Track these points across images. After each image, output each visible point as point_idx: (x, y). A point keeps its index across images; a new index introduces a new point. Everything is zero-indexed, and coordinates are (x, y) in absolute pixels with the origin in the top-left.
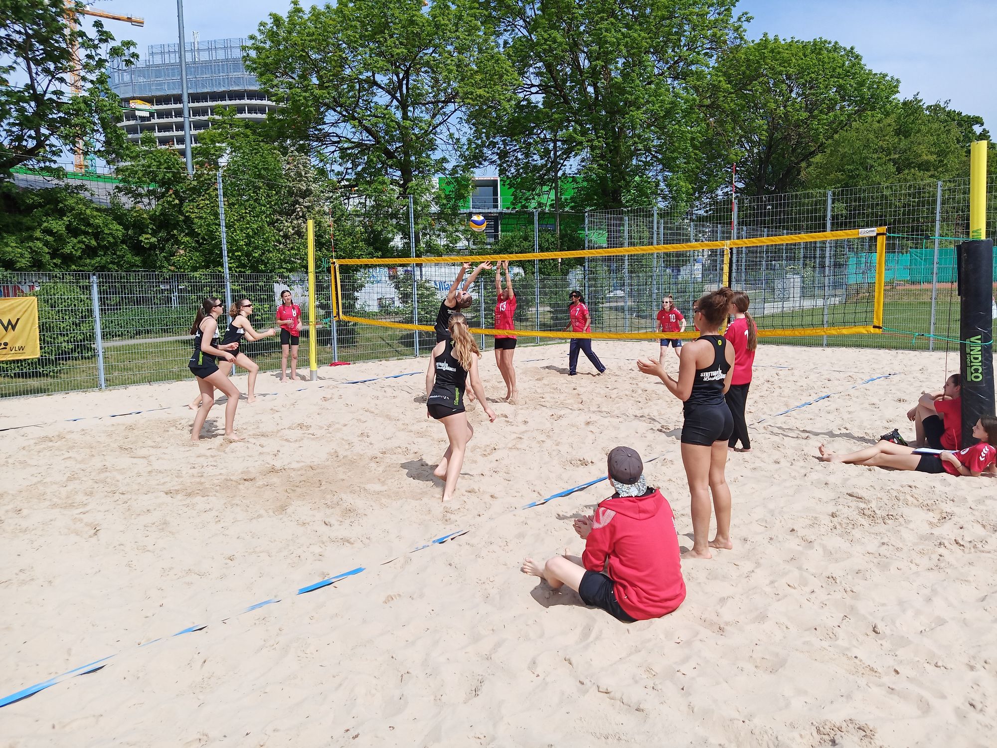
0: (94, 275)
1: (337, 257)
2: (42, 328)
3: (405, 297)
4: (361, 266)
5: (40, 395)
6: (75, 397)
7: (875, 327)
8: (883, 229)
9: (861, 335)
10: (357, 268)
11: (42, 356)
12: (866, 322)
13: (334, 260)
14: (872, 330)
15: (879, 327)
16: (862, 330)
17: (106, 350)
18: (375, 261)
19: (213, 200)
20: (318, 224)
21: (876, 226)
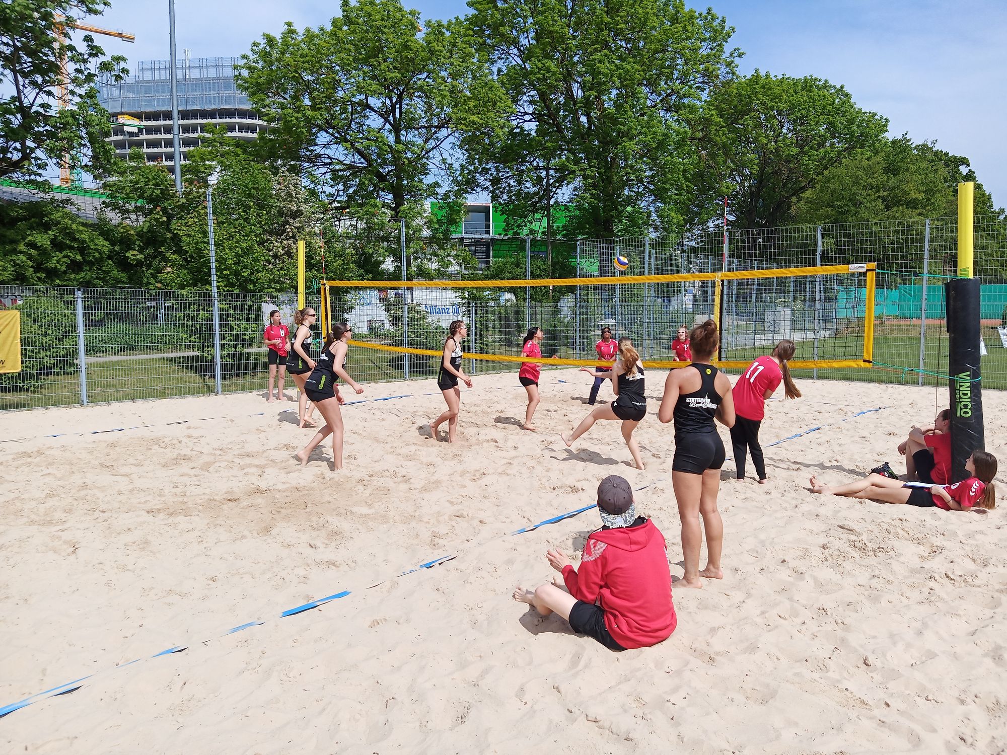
0: (79, 290)
1: (327, 279)
2: (24, 342)
3: (396, 320)
4: (351, 288)
5: (19, 409)
6: (56, 413)
7: (865, 361)
8: (873, 265)
9: (851, 369)
10: (347, 290)
11: (23, 370)
12: (856, 356)
13: (325, 282)
14: (862, 364)
15: (869, 362)
16: (852, 364)
17: (89, 366)
18: (365, 283)
19: (202, 218)
20: (308, 245)
21: (866, 262)
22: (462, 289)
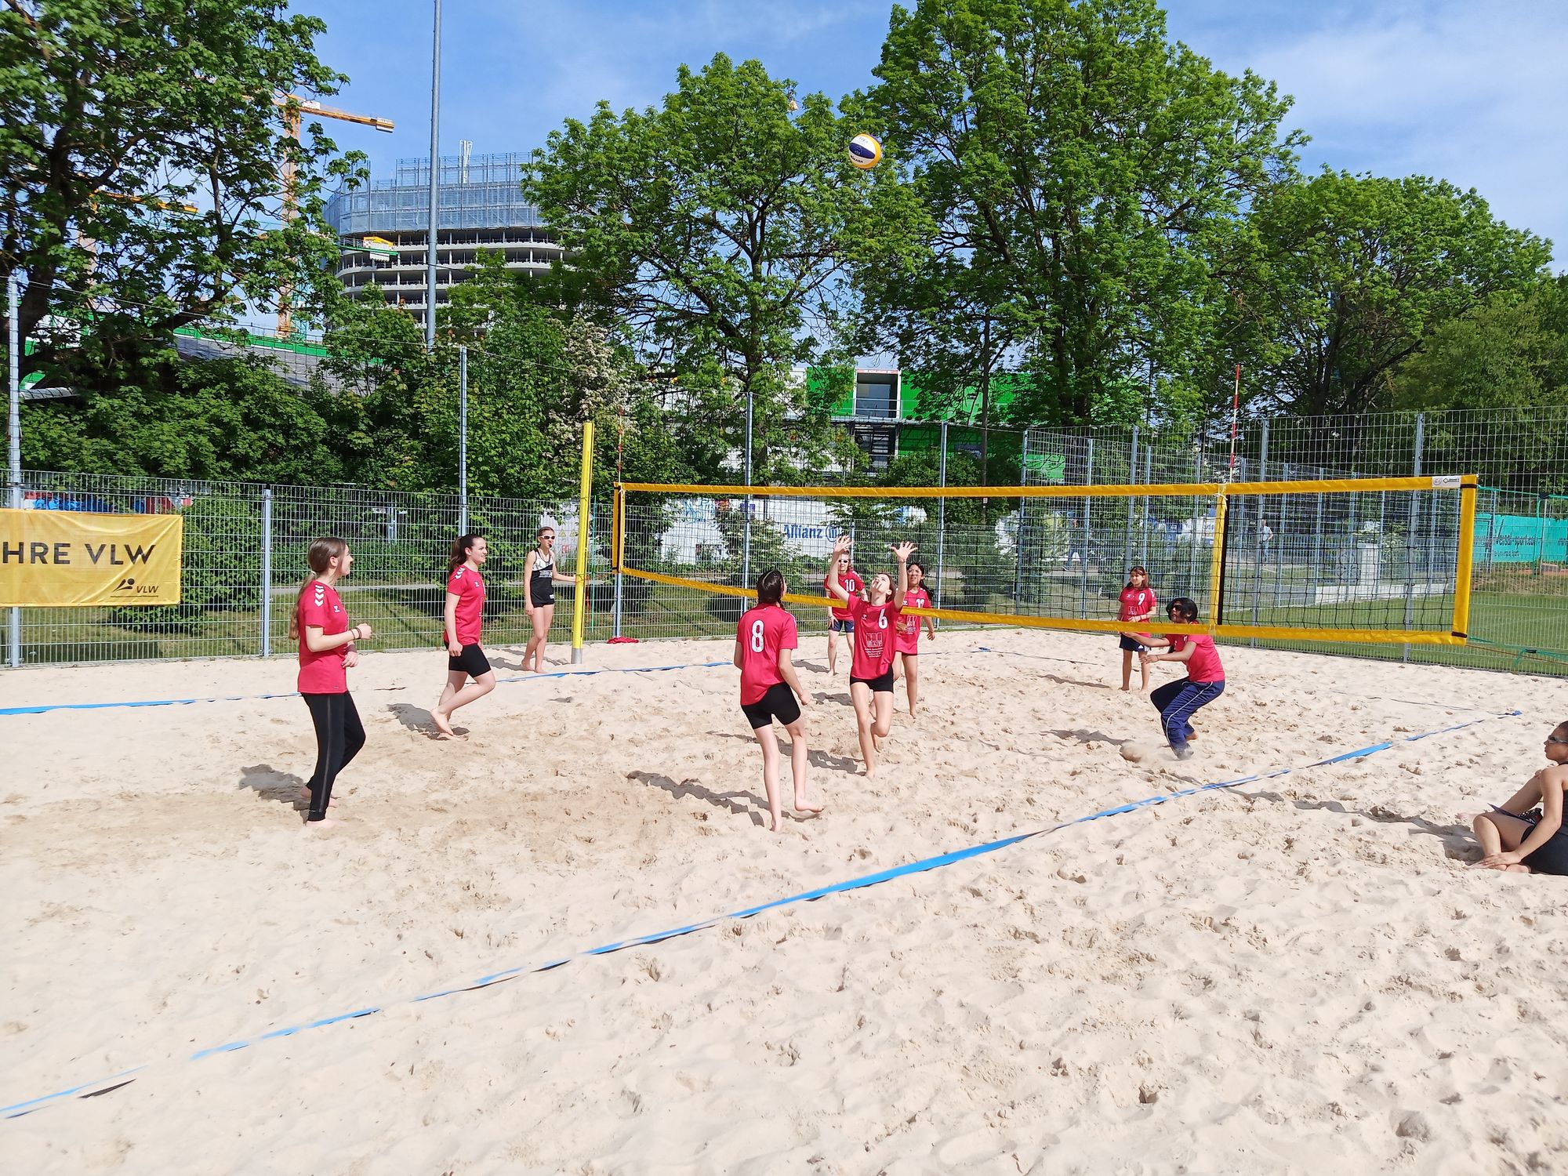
0: (268, 487)
1: (624, 480)
2: (186, 561)
3: (734, 544)
4: (668, 495)
5: (173, 659)
6: (224, 666)
7: (1454, 634)
8: (1474, 478)
9: (1428, 645)
10: (661, 498)
11: (182, 602)
12: (1441, 626)
13: (620, 484)
14: (1450, 639)
15: (1462, 635)
16: (1435, 639)
17: (277, 599)
19: (451, 386)
21: (1460, 473)
22: (839, 500)
